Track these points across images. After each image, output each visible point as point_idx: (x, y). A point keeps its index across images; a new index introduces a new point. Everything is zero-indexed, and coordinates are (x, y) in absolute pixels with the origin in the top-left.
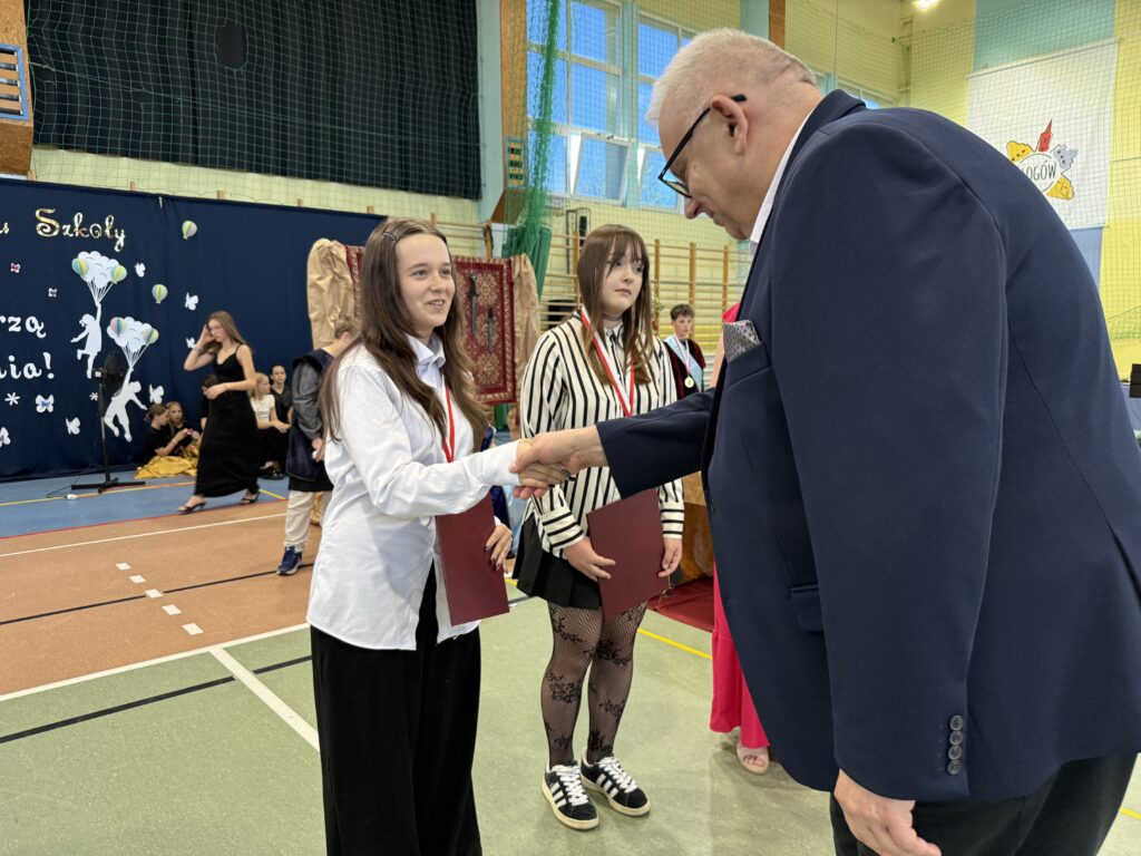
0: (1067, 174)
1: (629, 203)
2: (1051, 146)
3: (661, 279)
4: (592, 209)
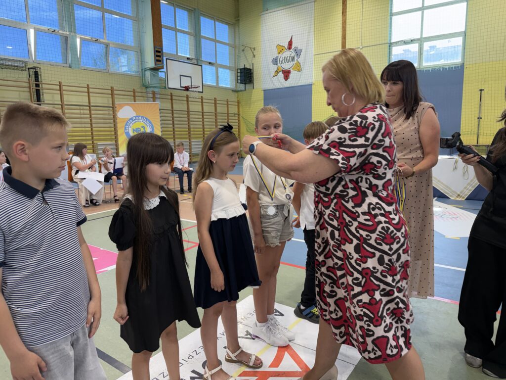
0: (299, 60)
1: (73, 65)
2: (293, 47)
3: (92, 104)
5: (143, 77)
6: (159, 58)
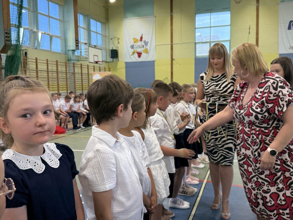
0: (147, 47)
1: (37, 48)
2: (143, 40)
4: (29, 50)
5: (67, 54)
6: (77, 44)
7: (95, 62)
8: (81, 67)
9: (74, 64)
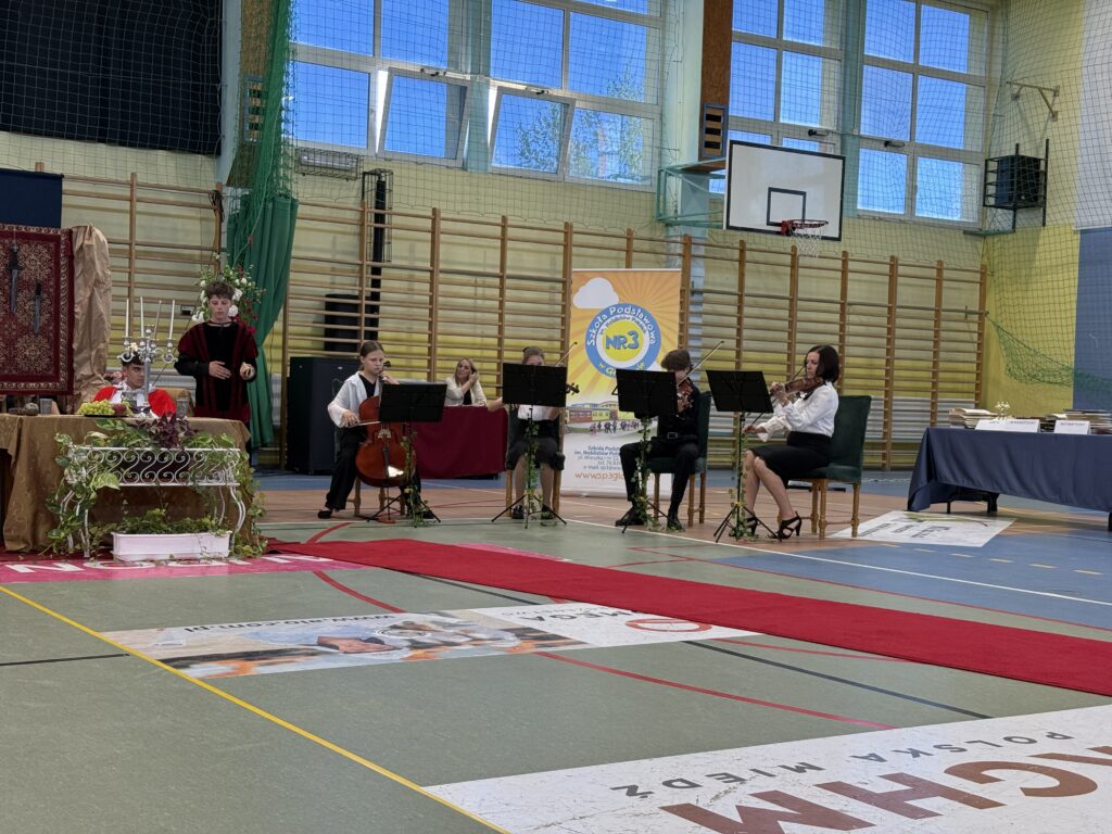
1: (473, 164)
5: (661, 191)
6: (711, 138)
7: (778, 229)
8: (742, 261)
9: (688, 242)
